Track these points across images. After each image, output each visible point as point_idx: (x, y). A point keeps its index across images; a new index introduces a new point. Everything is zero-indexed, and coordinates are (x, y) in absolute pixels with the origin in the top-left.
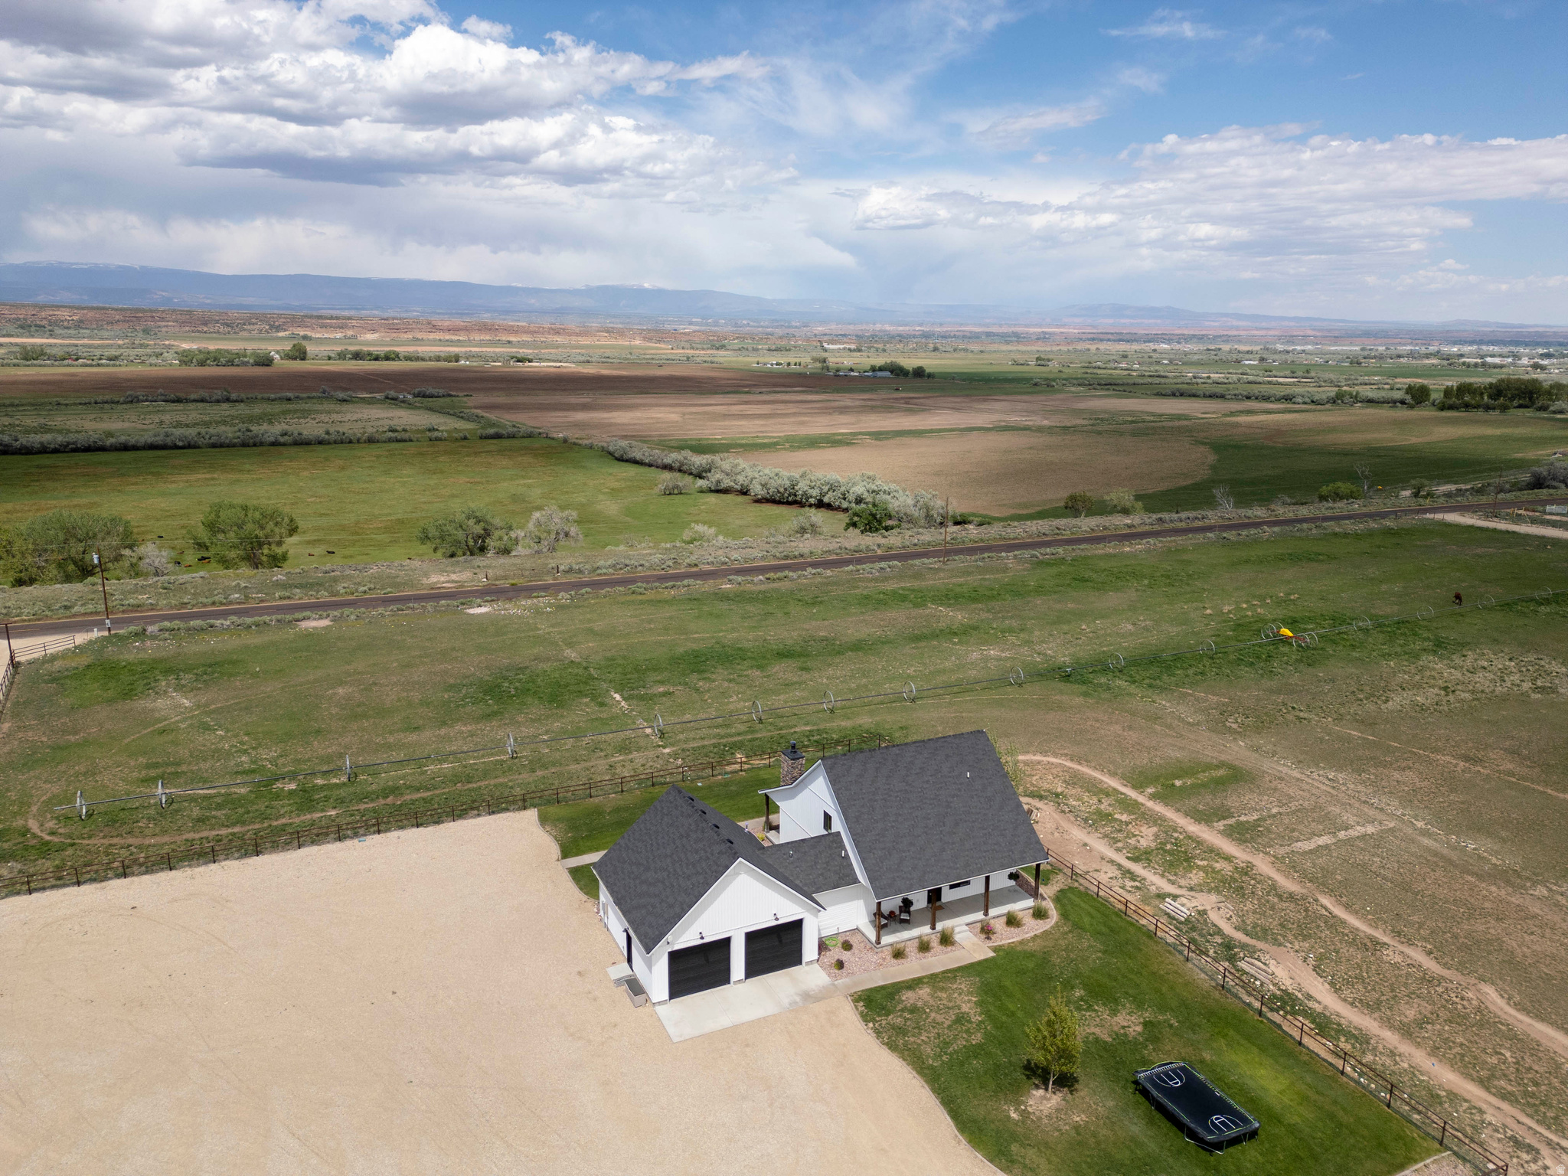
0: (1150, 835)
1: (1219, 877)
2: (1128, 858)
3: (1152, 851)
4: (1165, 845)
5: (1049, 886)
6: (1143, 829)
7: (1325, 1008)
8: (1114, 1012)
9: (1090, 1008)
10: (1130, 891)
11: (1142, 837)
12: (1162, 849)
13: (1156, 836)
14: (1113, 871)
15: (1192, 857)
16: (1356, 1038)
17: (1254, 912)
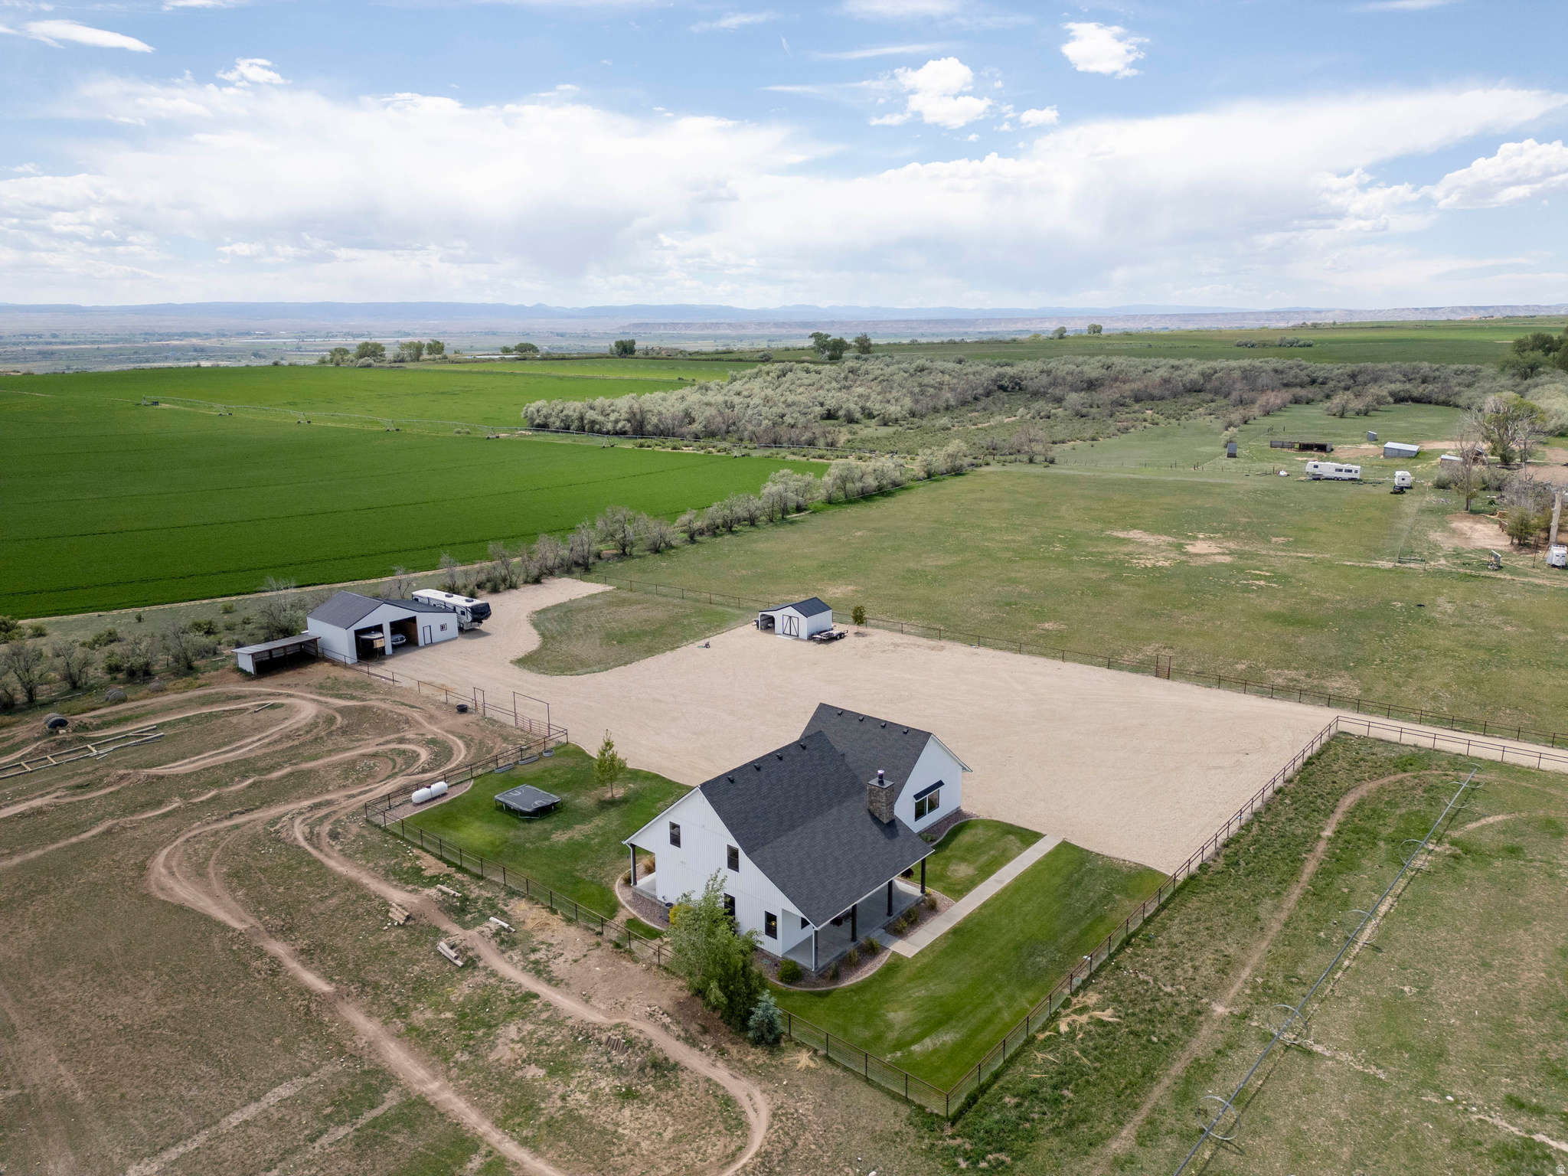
0: (500, 1047)
1: (434, 998)
2: (536, 996)
3: (504, 1020)
4: (485, 1034)
5: (625, 919)
6: (509, 1055)
7: (402, 889)
8: (571, 838)
9: (587, 836)
10: (543, 943)
11: (512, 1041)
12: (490, 1027)
13: (493, 1047)
14: (559, 967)
15: (456, 1021)
16: (394, 874)
17: (415, 962)
